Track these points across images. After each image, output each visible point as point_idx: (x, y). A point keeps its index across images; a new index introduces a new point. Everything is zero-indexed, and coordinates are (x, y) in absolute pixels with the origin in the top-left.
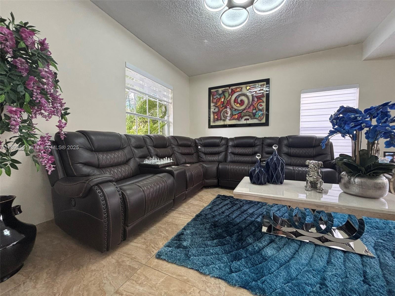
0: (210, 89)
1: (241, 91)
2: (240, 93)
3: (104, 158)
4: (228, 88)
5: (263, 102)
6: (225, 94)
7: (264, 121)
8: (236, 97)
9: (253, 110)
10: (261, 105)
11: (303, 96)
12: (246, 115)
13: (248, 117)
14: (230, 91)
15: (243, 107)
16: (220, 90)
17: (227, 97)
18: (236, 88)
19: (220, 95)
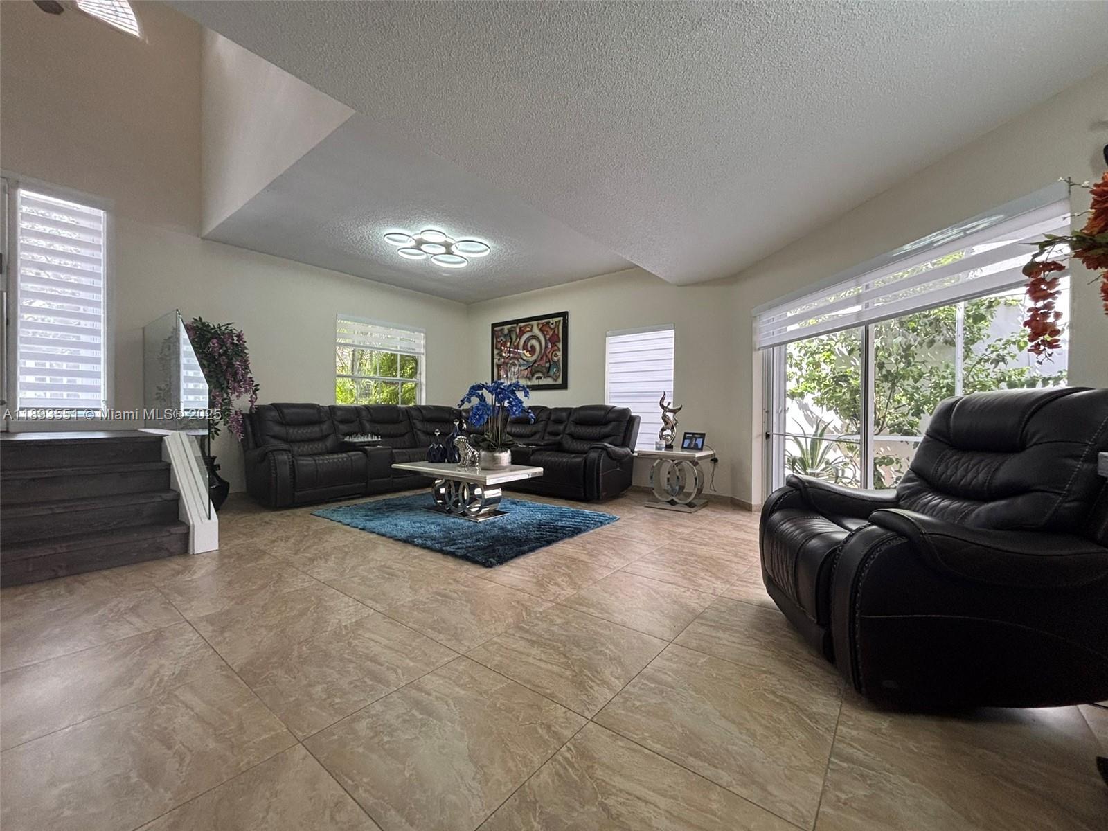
0: (494, 326)
1: (531, 331)
2: (530, 334)
3: (294, 432)
4: (515, 325)
5: (559, 350)
6: (512, 335)
7: (560, 381)
8: (525, 342)
9: (546, 362)
10: (556, 355)
11: (609, 340)
12: (538, 372)
13: (540, 375)
14: (518, 330)
15: (534, 358)
16: (506, 328)
17: (514, 340)
18: (526, 326)
19: (505, 336)
